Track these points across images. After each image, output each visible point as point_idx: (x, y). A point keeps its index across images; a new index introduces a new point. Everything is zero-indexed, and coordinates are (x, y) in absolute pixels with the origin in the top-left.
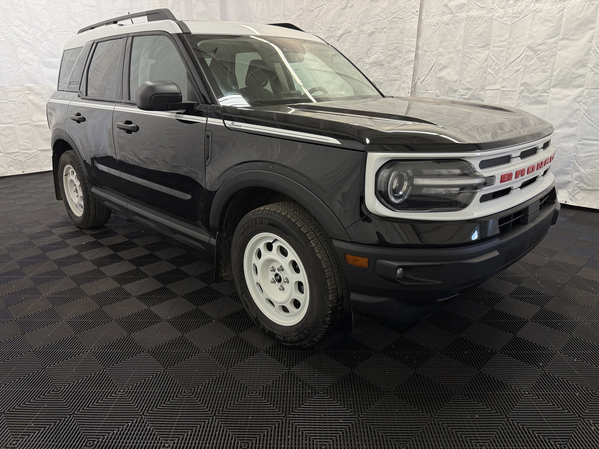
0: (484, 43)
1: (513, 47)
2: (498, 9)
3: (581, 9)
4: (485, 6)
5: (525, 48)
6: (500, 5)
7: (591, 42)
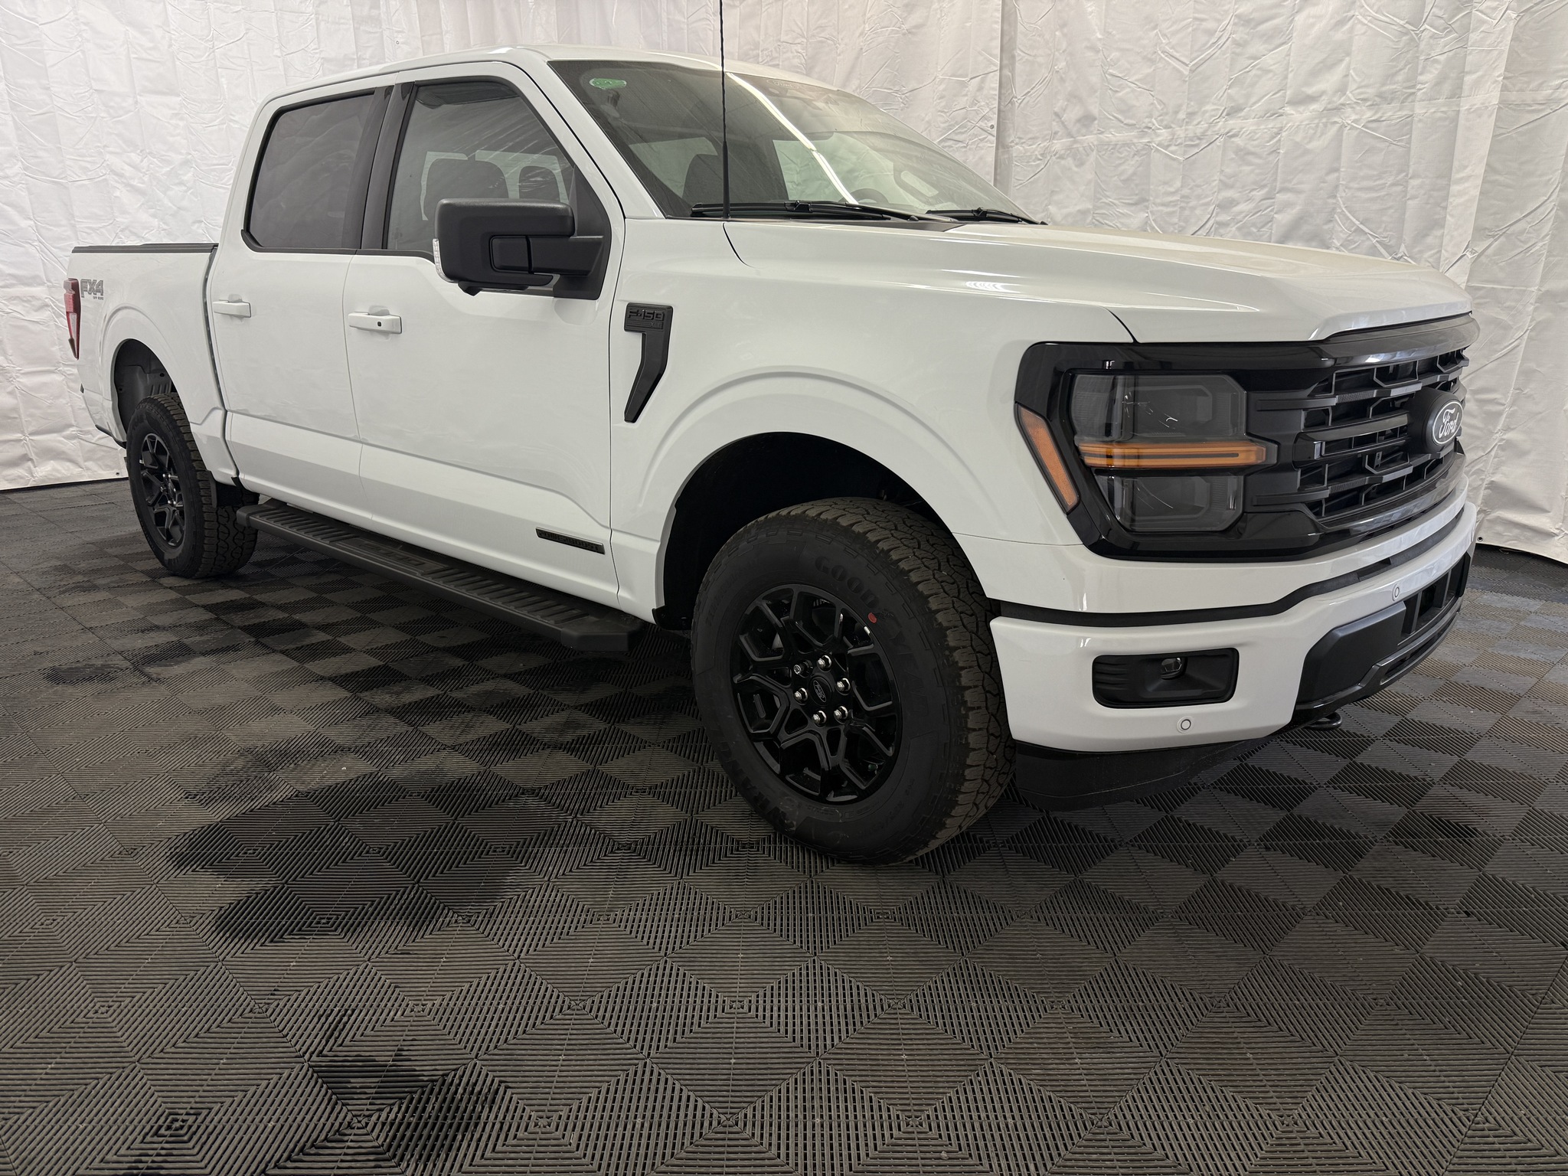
0: (1136, 198)
1: (1191, 205)
2: (1159, 129)
3: (1311, 131)
4: (1134, 122)
5: (1213, 207)
6: (1162, 121)
7: (1335, 197)
